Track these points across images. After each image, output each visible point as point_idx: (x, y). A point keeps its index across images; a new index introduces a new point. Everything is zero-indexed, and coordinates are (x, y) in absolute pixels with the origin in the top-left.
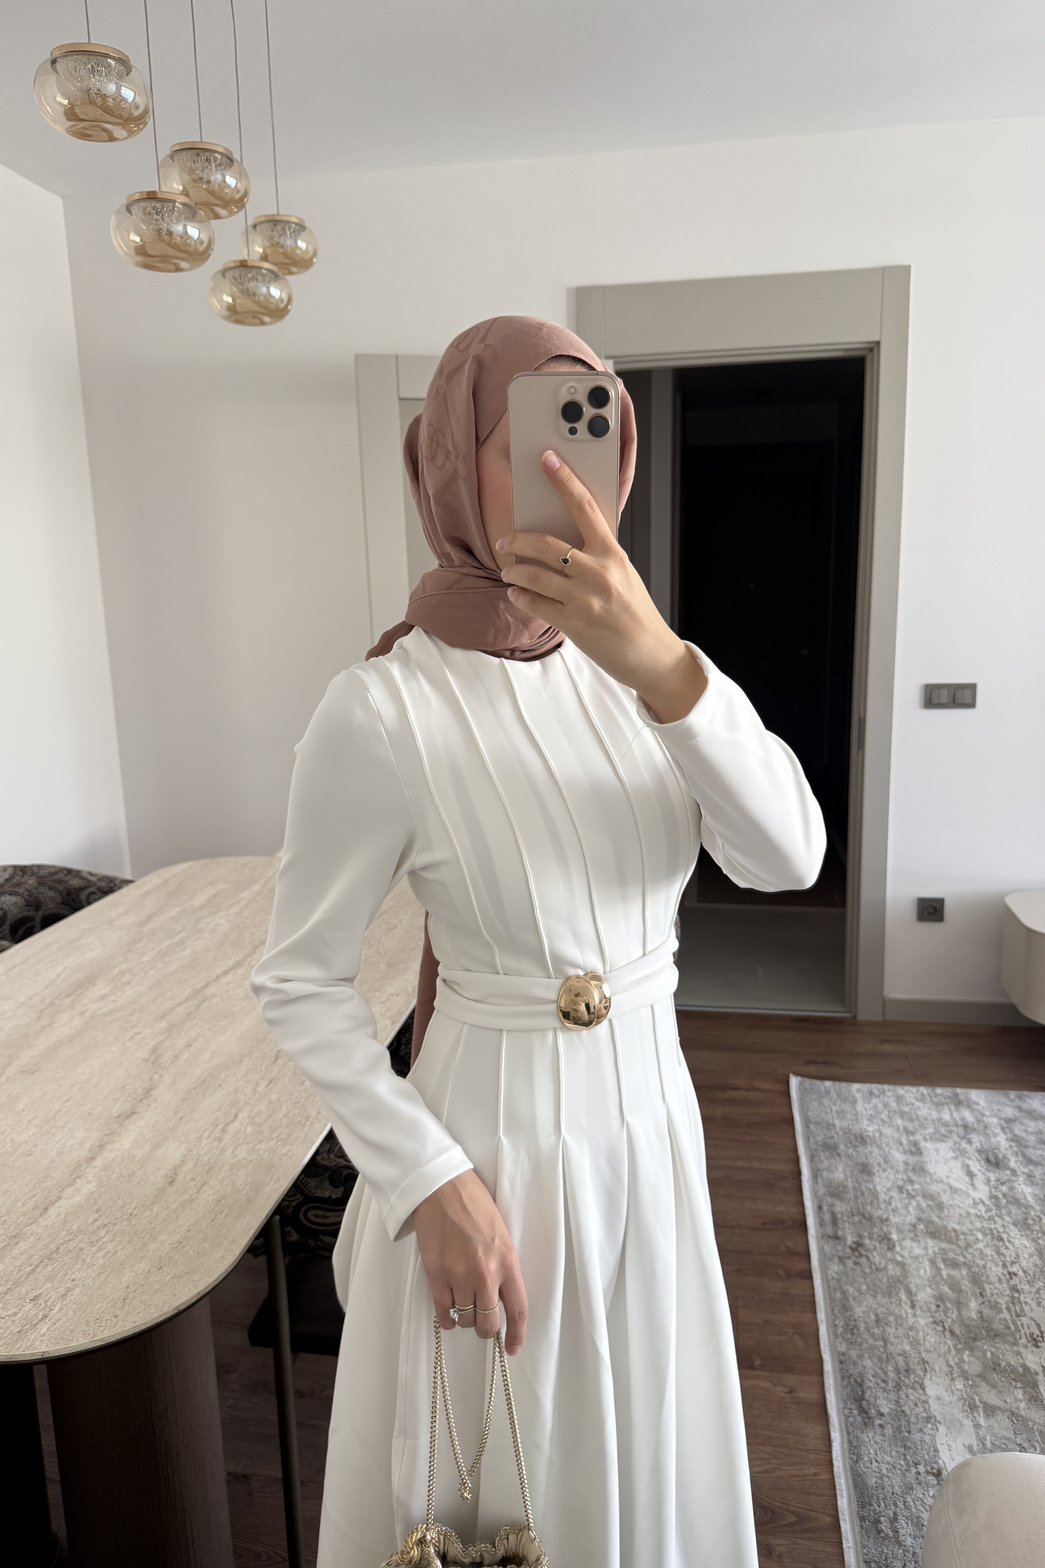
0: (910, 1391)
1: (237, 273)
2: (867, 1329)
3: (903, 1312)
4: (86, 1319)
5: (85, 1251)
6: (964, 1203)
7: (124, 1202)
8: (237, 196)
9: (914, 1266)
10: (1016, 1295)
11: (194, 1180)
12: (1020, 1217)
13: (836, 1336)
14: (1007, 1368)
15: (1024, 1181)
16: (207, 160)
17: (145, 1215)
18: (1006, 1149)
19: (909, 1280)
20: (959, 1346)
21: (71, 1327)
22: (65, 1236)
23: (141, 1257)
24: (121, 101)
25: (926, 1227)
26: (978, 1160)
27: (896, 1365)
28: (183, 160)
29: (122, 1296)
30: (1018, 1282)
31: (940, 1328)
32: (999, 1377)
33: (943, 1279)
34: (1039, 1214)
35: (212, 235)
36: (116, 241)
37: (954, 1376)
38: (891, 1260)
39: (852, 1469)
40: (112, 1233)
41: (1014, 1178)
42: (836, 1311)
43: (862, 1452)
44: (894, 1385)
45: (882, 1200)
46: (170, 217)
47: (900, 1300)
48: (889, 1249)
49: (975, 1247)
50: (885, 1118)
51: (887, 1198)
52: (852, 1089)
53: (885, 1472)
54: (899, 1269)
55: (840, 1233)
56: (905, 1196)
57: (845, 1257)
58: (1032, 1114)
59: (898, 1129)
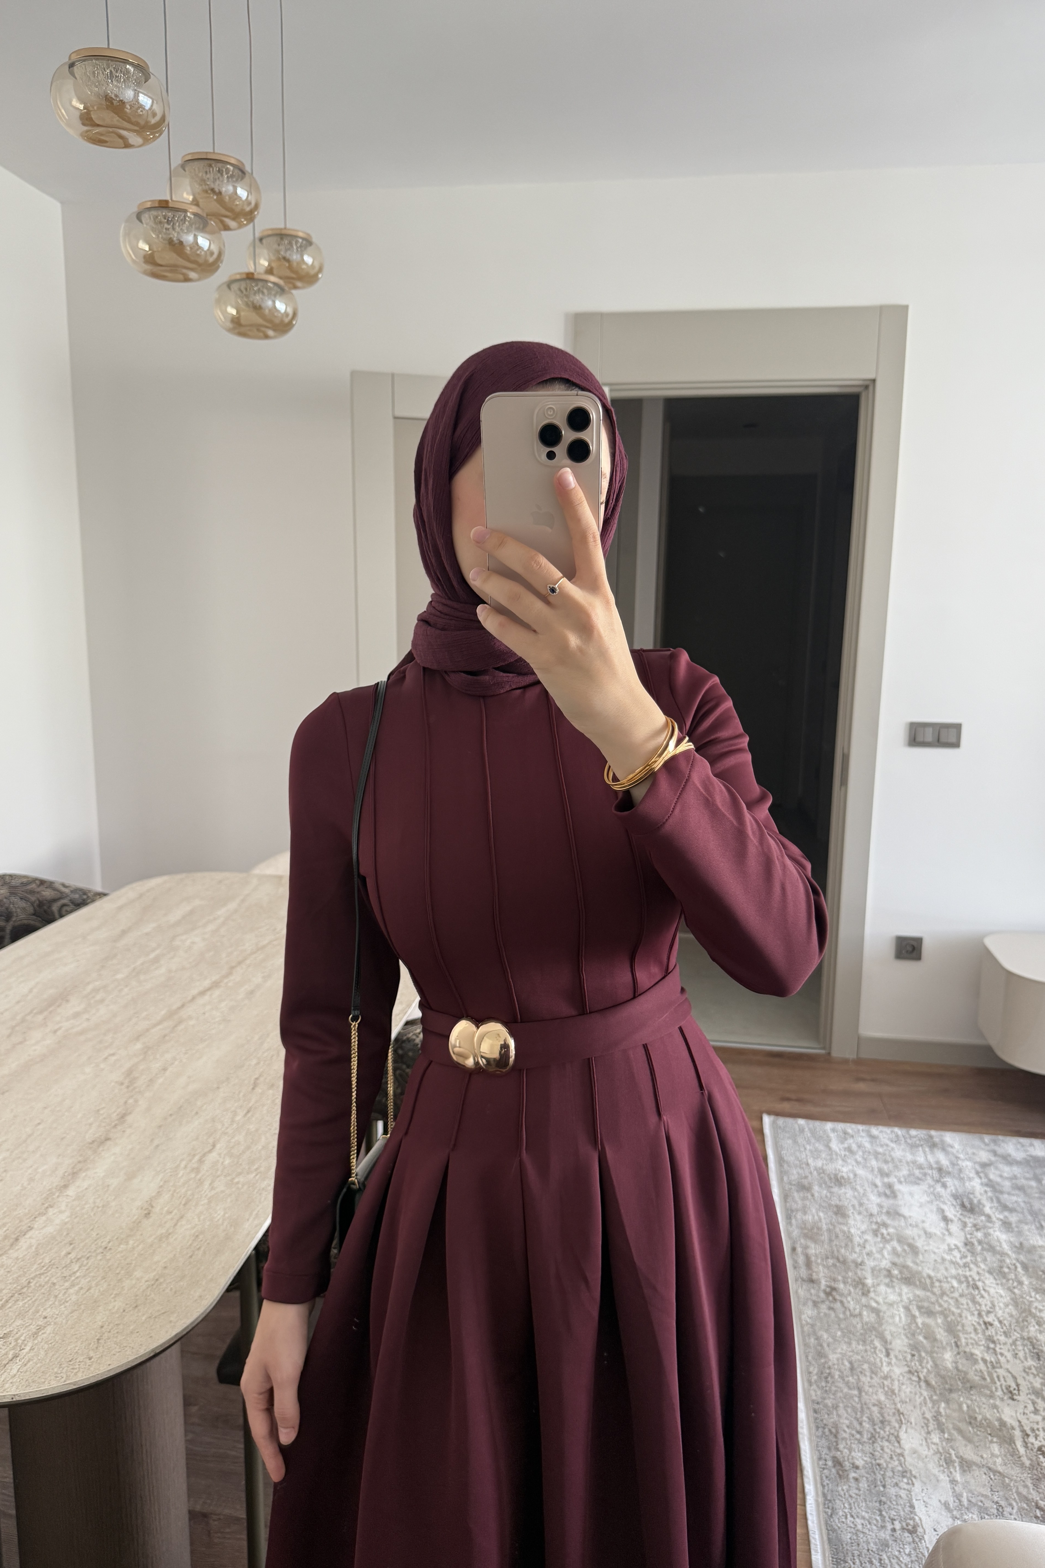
0: (886, 1444)
1: (243, 285)
2: (842, 1377)
3: (878, 1360)
4: (59, 1359)
5: (57, 1287)
6: (939, 1248)
7: (97, 1234)
8: (248, 209)
9: (888, 1313)
10: (992, 1346)
11: (171, 1213)
12: (995, 1265)
13: (810, 1383)
14: (983, 1422)
15: (1000, 1228)
16: (219, 171)
17: (120, 1249)
18: (981, 1194)
19: (883, 1327)
20: (935, 1398)
21: (42, 1369)
22: (36, 1270)
23: (116, 1294)
24: (139, 108)
25: (901, 1272)
26: (953, 1205)
27: (871, 1415)
28: (195, 170)
29: (96, 1336)
30: (994, 1333)
31: (915, 1378)
32: (975, 1430)
33: (918, 1328)
34: (1014, 1262)
35: (222, 247)
36: (126, 249)
37: (930, 1429)
38: (865, 1306)
39: (826, 1524)
40: (86, 1268)
41: (989, 1224)
42: (810, 1358)
43: (836, 1506)
44: (869, 1436)
45: (856, 1243)
46: (181, 227)
47: (875, 1348)
48: (863, 1294)
49: (951, 1295)
50: (860, 1159)
51: (862, 1242)
52: (826, 1128)
53: (860, 1527)
54: (874, 1315)
55: (815, 1277)
56: (879, 1239)
57: (818, 1302)
58: (1007, 1159)
59: (872, 1170)
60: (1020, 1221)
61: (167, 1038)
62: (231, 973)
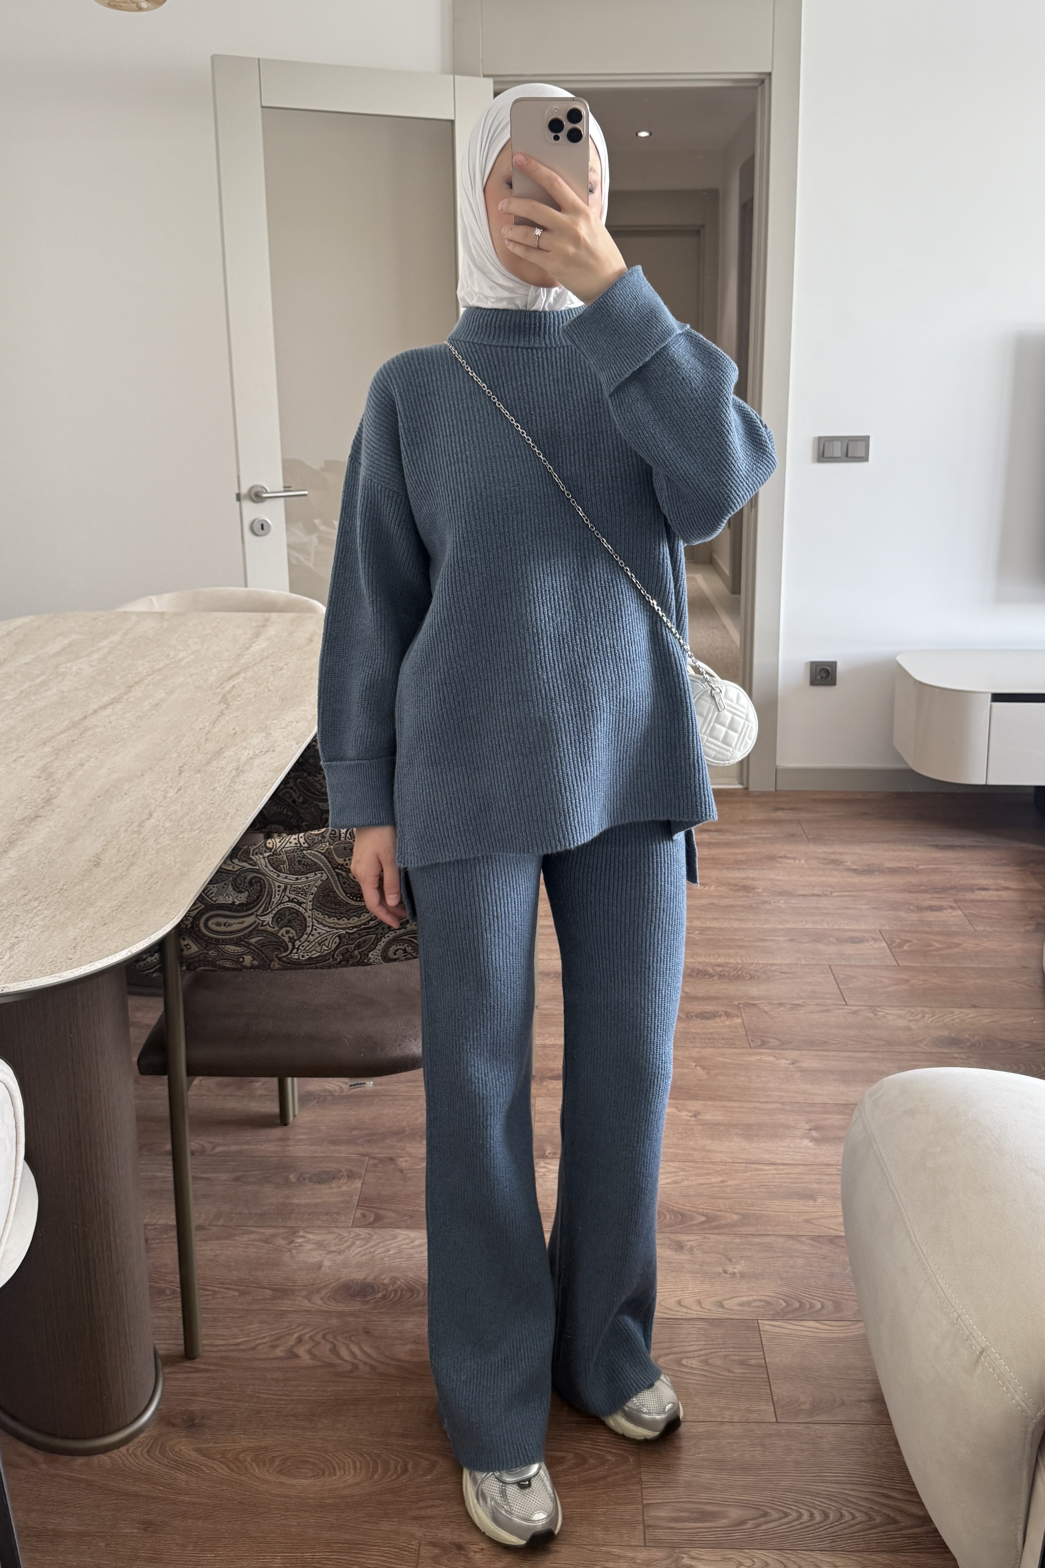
11: (121, 862)
61: (76, 742)
62: (131, 691)
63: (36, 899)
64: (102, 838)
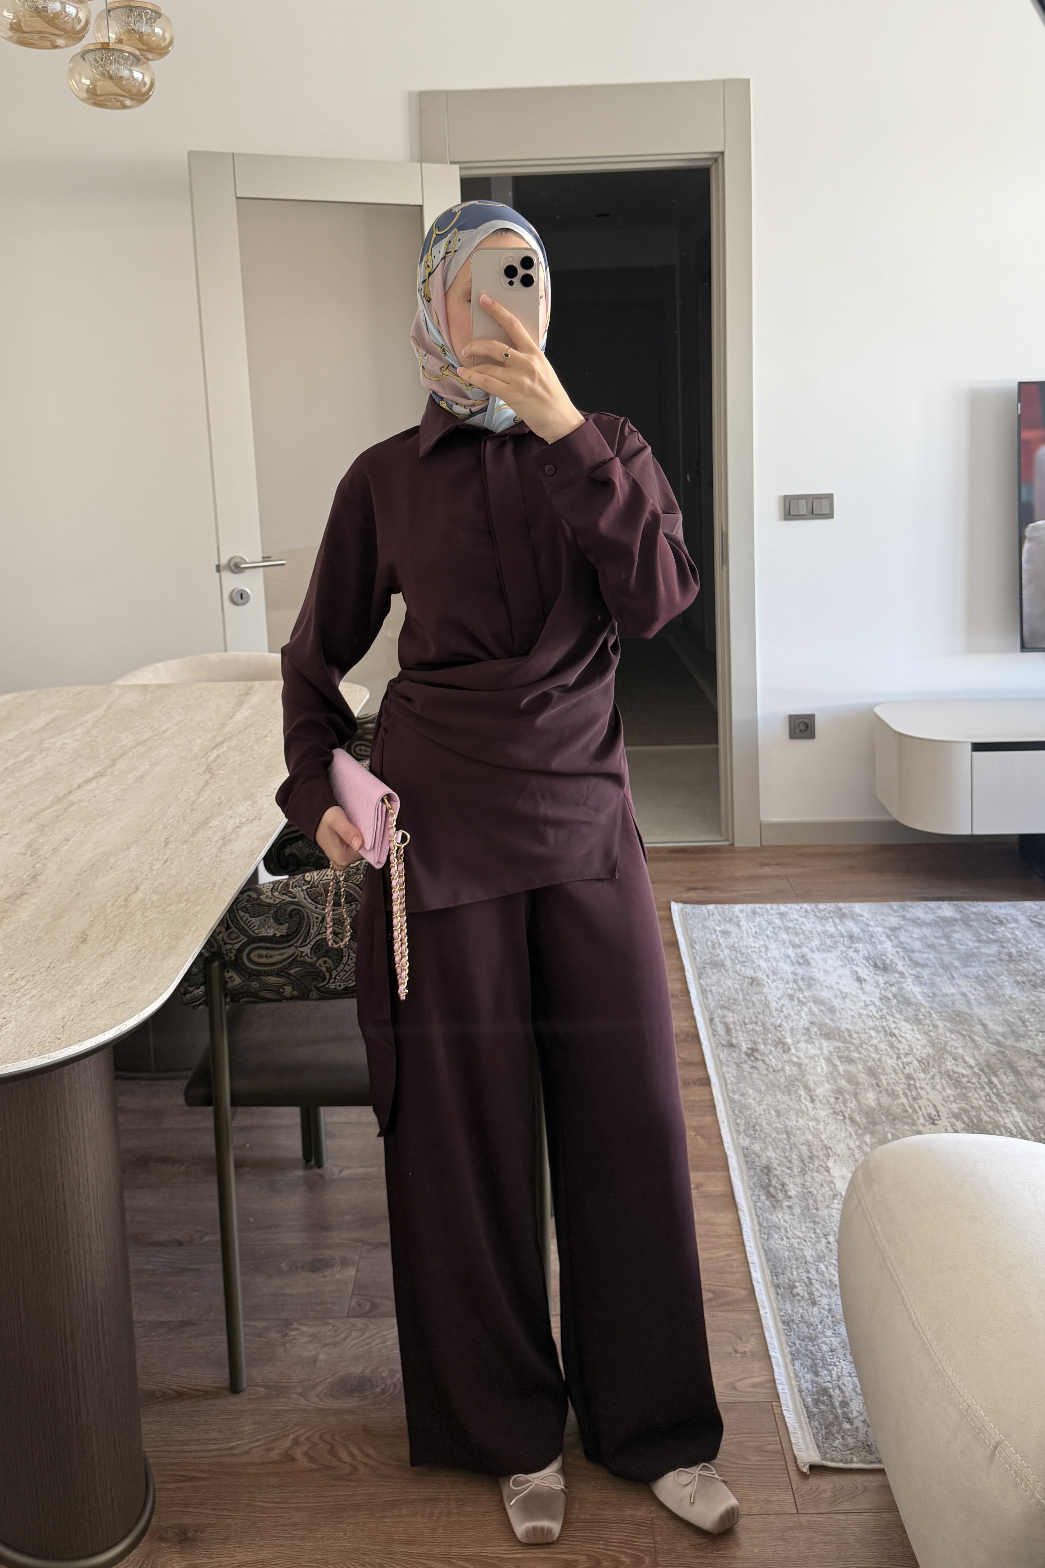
0: (816, 1174)
2: (769, 1124)
3: (803, 1106)
6: (855, 1006)
9: (810, 1065)
10: (912, 1082)
11: (108, 937)
12: (910, 1014)
13: (738, 1132)
15: (913, 982)
18: (893, 955)
19: (806, 1078)
25: (819, 1029)
26: (866, 966)
27: (800, 1153)
30: (912, 1072)
31: (840, 1117)
33: (840, 1074)
34: (929, 1009)
38: (787, 1062)
39: (764, 1248)
41: (902, 980)
42: (736, 1112)
43: (772, 1232)
44: (799, 1170)
45: (774, 1009)
47: (800, 1096)
48: (784, 1052)
49: (870, 1044)
50: (770, 935)
51: (779, 1007)
52: (734, 910)
53: (796, 1245)
54: (796, 1068)
55: (734, 1041)
56: (796, 1003)
57: (741, 1063)
58: (916, 922)
59: (784, 943)
60: (933, 974)
61: (61, 818)
62: (115, 764)
63: (23, 978)
64: (88, 914)
